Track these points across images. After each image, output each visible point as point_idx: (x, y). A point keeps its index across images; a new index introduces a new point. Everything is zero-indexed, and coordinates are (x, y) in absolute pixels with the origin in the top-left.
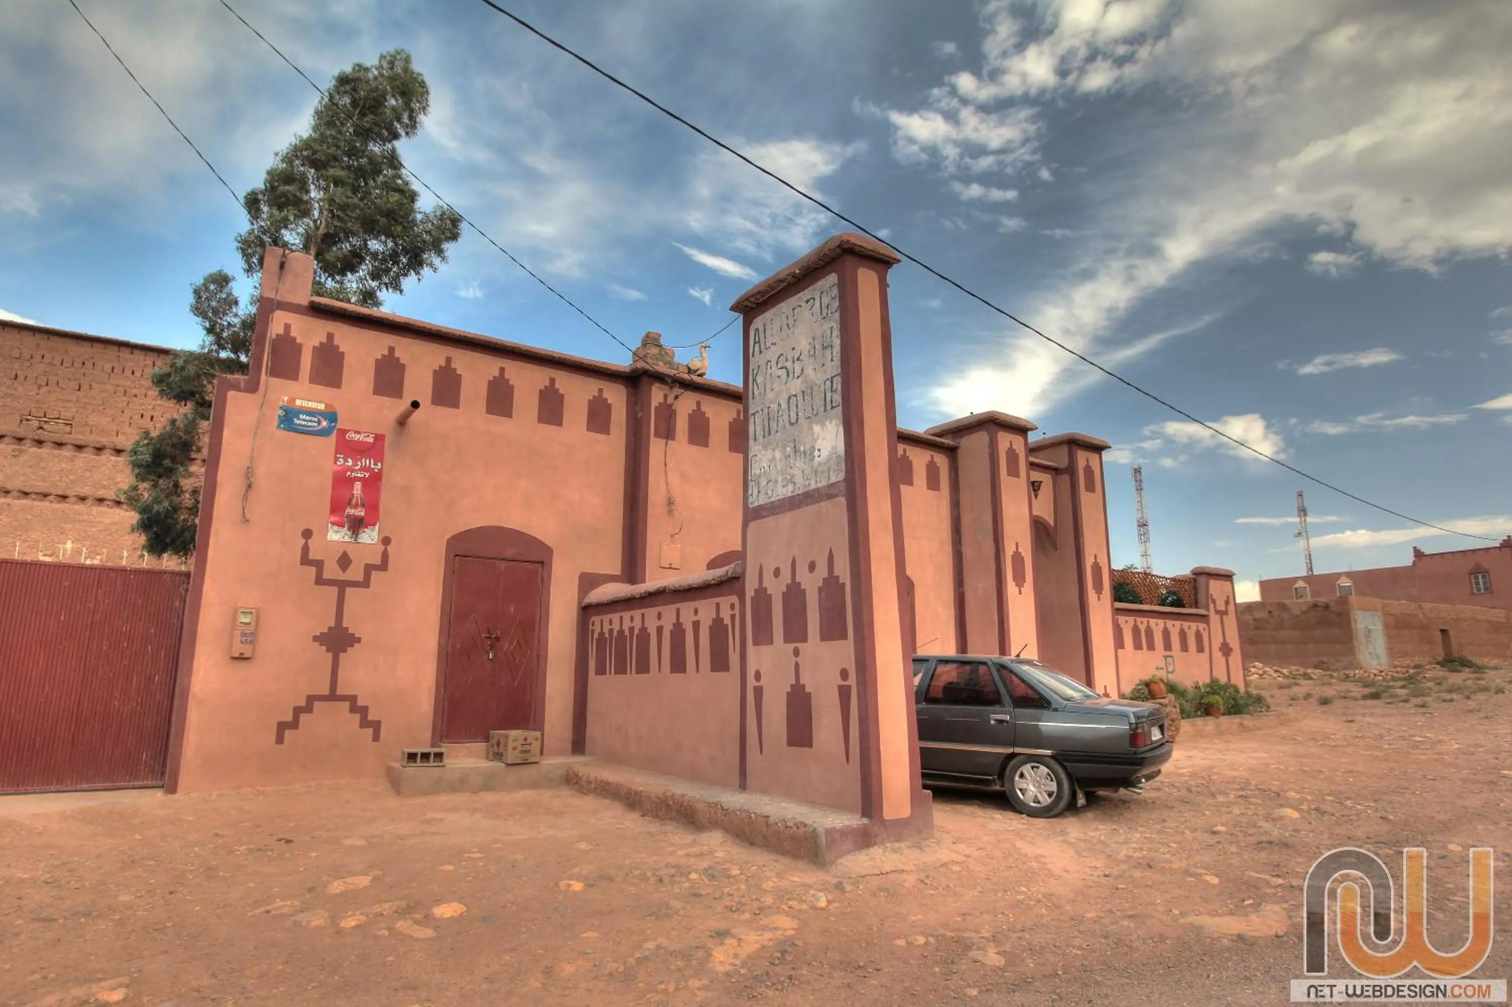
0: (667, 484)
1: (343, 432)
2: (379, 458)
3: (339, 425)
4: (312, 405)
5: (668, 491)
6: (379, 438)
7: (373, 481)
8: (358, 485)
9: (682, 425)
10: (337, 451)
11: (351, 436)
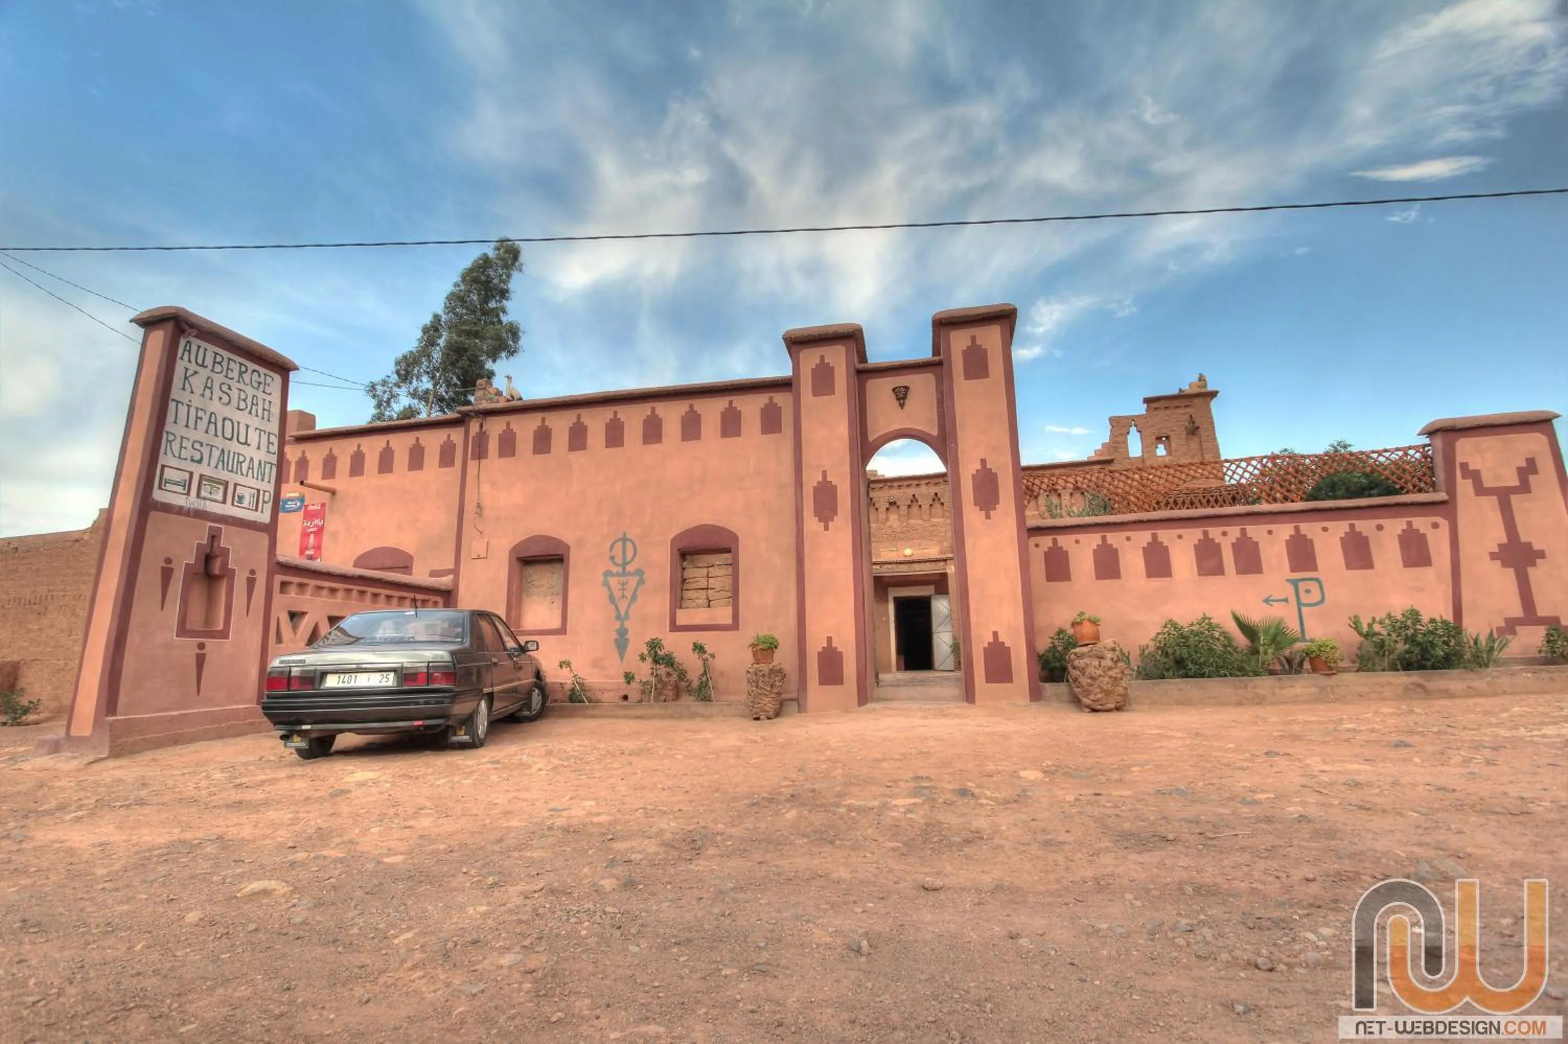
0: (479, 493)
1: (307, 506)
2: (323, 518)
3: (306, 503)
4: (293, 495)
5: (479, 499)
6: (323, 505)
7: (320, 531)
8: (312, 536)
9: (493, 446)
10: (305, 518)
11: (311, 508)
